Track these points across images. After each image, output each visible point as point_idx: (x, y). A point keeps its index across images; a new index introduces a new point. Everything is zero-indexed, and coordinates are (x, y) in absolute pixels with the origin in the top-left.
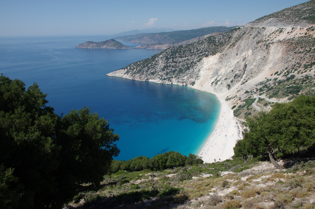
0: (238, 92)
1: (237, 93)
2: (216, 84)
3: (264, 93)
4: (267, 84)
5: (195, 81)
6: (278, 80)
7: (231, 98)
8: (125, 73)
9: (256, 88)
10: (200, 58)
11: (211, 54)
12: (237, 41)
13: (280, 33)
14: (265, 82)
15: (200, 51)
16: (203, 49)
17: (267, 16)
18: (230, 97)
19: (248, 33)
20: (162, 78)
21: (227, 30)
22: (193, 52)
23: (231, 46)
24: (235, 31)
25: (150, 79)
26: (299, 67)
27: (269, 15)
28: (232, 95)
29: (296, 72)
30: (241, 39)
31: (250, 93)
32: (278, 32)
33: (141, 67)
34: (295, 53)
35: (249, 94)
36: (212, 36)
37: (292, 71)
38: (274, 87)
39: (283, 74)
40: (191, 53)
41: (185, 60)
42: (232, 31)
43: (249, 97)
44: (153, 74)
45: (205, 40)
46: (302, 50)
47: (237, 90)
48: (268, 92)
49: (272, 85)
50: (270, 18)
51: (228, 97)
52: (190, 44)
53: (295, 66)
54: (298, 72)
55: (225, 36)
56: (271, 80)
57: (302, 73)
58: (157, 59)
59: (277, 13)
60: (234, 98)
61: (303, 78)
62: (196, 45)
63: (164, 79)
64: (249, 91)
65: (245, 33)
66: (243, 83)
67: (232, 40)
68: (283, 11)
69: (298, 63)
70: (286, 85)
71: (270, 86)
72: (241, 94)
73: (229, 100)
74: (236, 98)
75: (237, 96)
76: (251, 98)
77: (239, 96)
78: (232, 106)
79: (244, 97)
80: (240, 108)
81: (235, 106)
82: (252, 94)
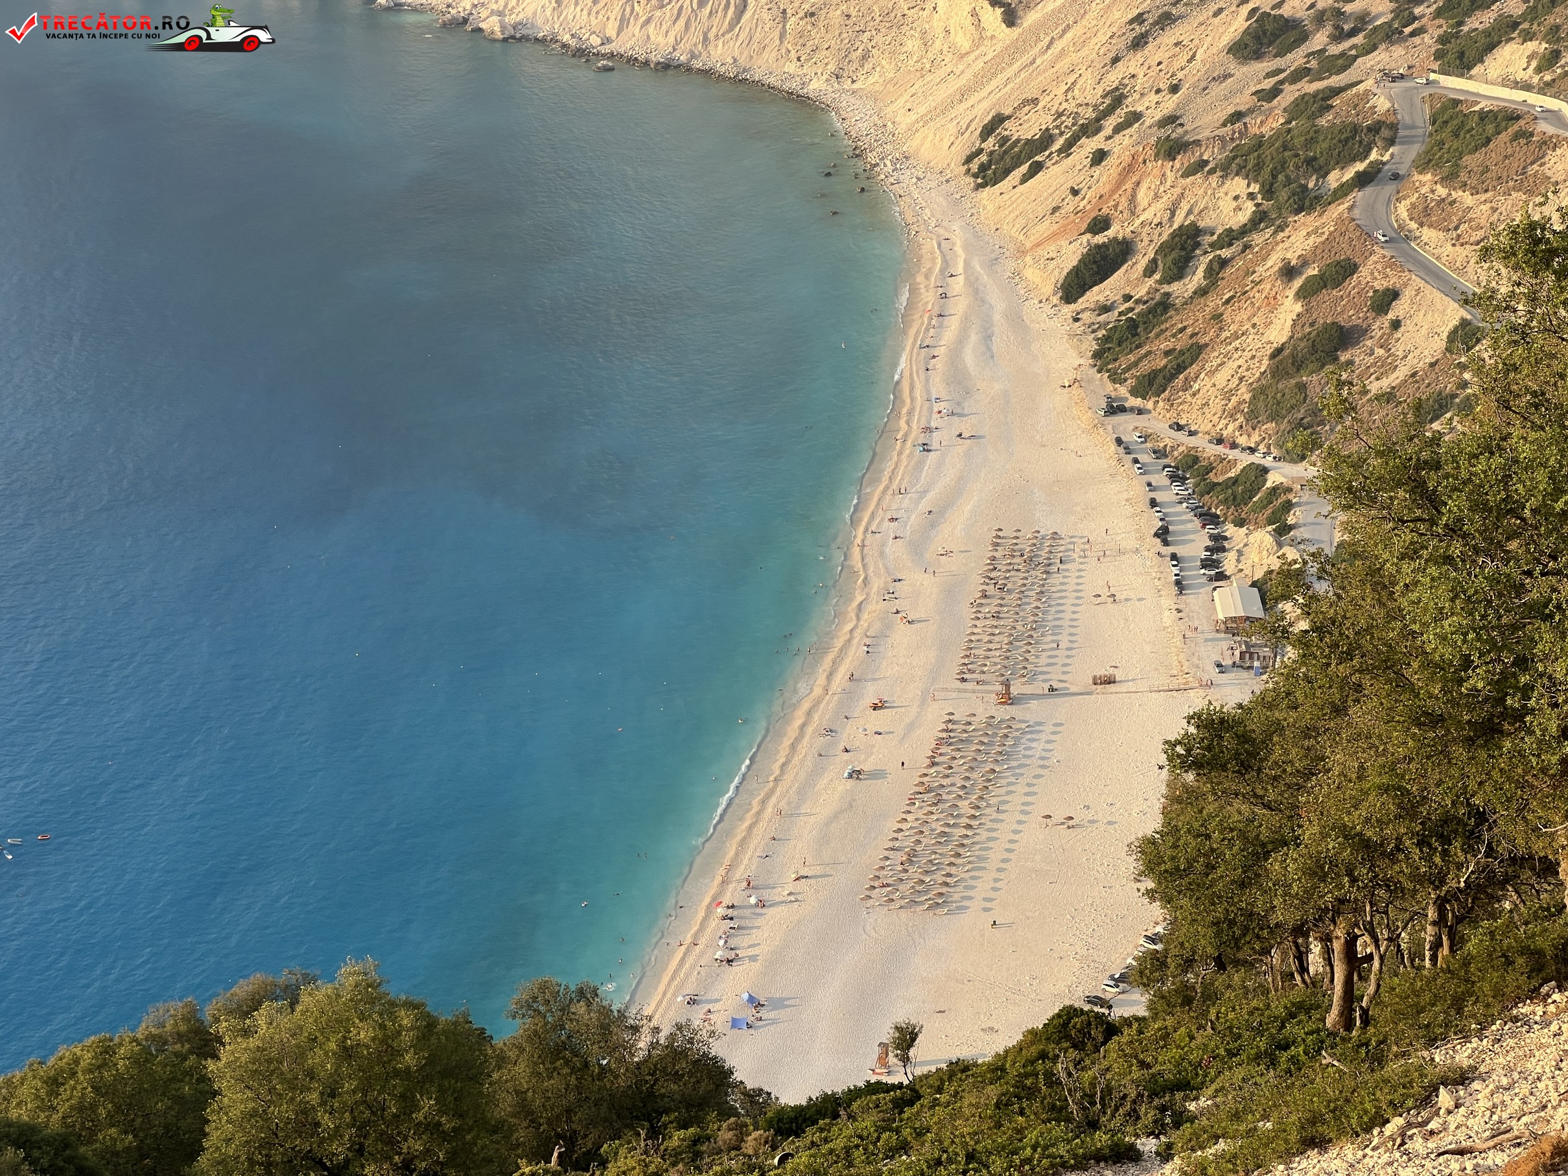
0: (1138, 43)
1: (1133, 64)
3: (1506, 29)
7: (1047, 139)
18: (1026, 128)
28: (1055, 99)
31: (1319, 39)
35: (1296, 59)
43: (1297, 109)
51: (999, 120)
60: (1089, 129)
64: (1298, 11)
72: (1192, 75)
73: (1024, 168)
74: (1118, 129)
75: (1132, 104)
76: (1323, 122)
77: (1154, 108)
78: (1071, 253)
79: (1237, 116)
80: (1179, 271)
81: (1121, 252)
82: (1345, 62)
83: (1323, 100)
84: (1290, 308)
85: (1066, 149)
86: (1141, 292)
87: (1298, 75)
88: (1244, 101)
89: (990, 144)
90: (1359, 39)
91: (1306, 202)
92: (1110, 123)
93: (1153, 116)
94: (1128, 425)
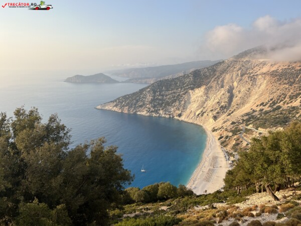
0: (224, 123)
3: (250, 124)
4: (254, 114)
5: (181, 113)
6: (264, 111)
7: (217, 129)
8: (114, 106)
9: (242, 118)
10: (186, 91)
11: (196, 87)
12: (221, 74)
14: (251, 113)
15: (186, 85)
16: (188, 82)
17: (250, 50)
19: (232, 66)
20: (149, 111)
21: (211, 64)
22: (179, 86)
23: (215, 79)
24: (219, 65)
25: (138, 111)
26: (285, 98)
28: (218, 126)
29: (282, 102)
30: (225, 72)
31: (237, 124)
32: (262, 65)
33: (130, 100)
34: (280, 84)
35: (235, 125)
37: (277, 102)
38: (260, 117)
39: (269, 105)
40: (177, 86)
41: (171, 93)
42: (217, 65)
43: (235, 128)
44: (141, 106)
46: (286, 82)
47: (223, 121)
48: (254, 123)
51: (214, 128)
53: (280, 96)
54: (284, 103)
55: (210, 69)
56: (256, 111)
57: (288, 104)
58: (144, 93)
60: (220, 129)
61: (289, 109)
63: (152, 112)
64: (235, 121)
65: (229, 66)
66: (229, 114)
69: (283, 94)
70: (273, 115)
71: (257, 117)
72: (228, 125)
73: (216, 131)
74: (222, 129)
75: (223, 127)
77: (225, 127)
78: (219, 137)
79: (231, 128)
80: (227, 139)
81: (222, 137)
82: (239, 125)
83: (237, 128)
84: (235, 142)
86: (224, 140)
91: (236, 134)
94: (223, 149)
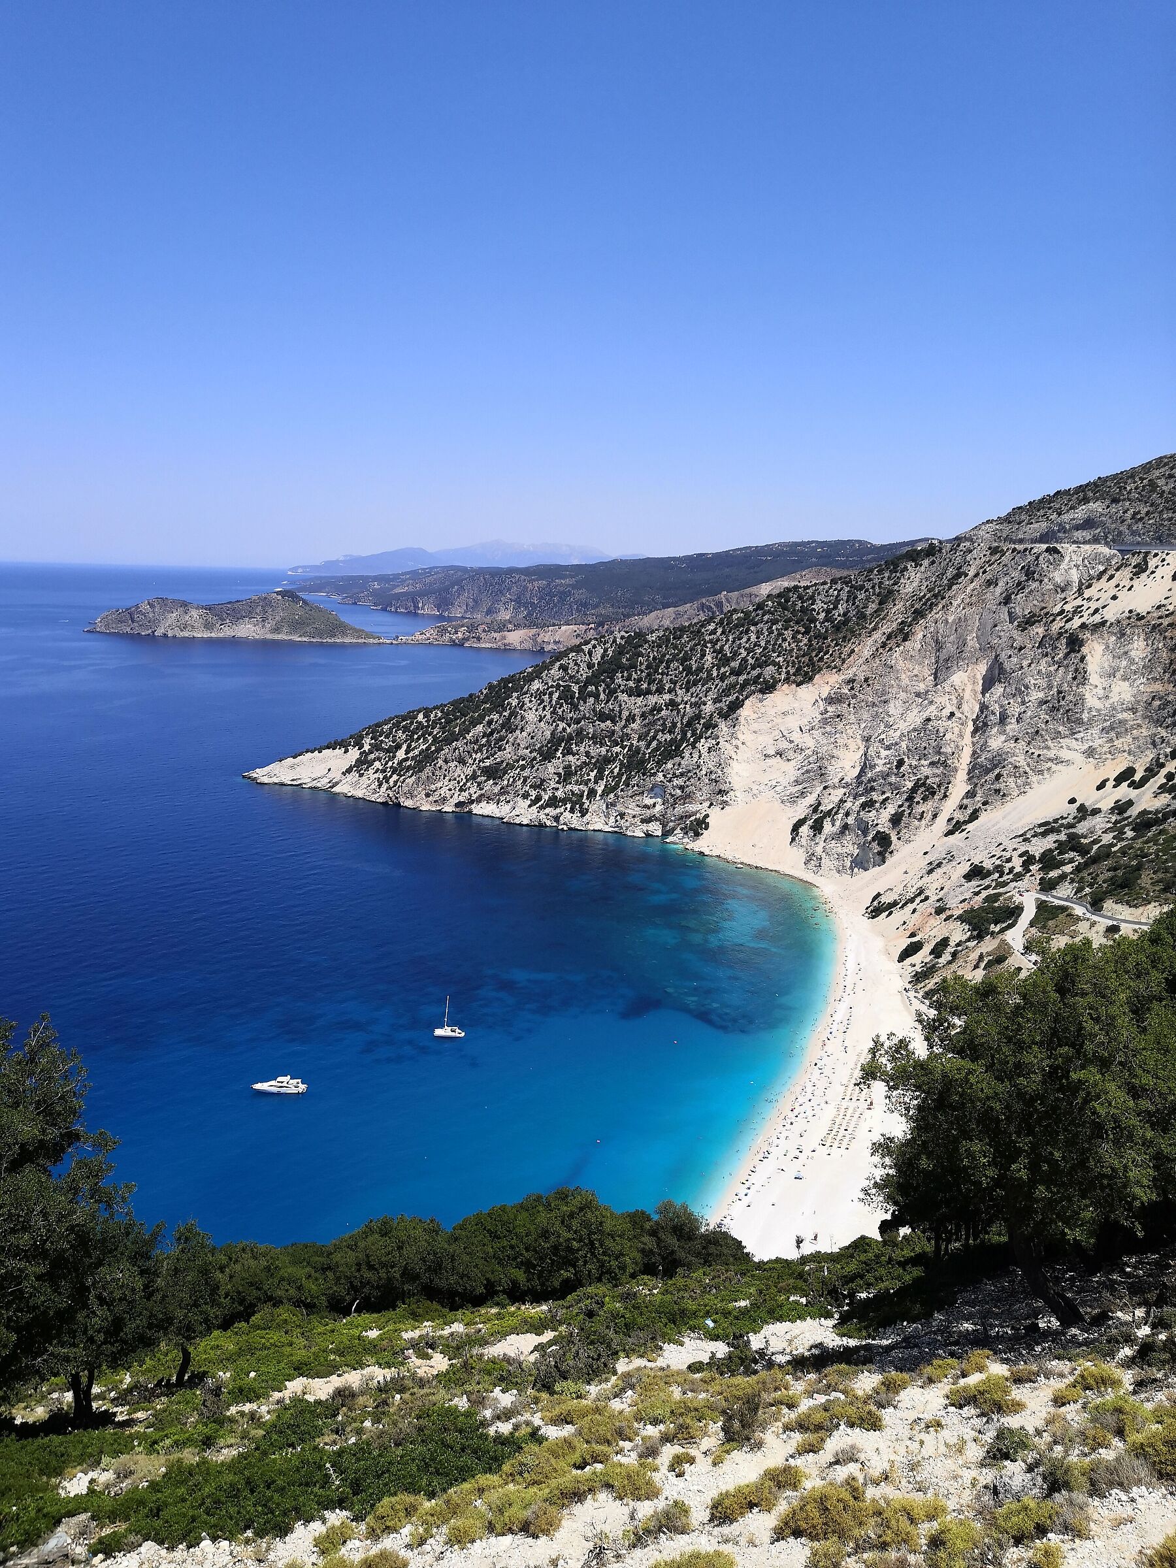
1: (926, 879)
2: (817, 827)
3: (1063, 877)
4: (1082, 828)
5: (707, 816)
6: (1134, 812)
8: (349, 771)
9: (1022, 849)
10: (732, 698)
11: (787, 680)
13: (1137, 574)
14: (1070, 820)
15: (735, 664)
16: (749, 650)
17: (1067, 492)
18: (887, 899)
19: (977, 575)
21: (869, 561)
23: (889, 637)
24: (910, 565)
25: (479, 800)
27: (1081, 489)
30: (940, 606)
31: (995, 876)
32: (1126, 573)
33: (435, 738)
35: (987, 882)
36: (796, 588)
38: (1113, 845)
39: (1160, 779)
40: (688, 670)
42: (896, 566)
44: (493, 773)
45: (760, 606)
47: (927, 859)
48: (1085, 874)
49: (1107, 839)
50: (1086, 500)
52: (682, 629)
55: (861, 588)
56: (1096, 812)
58: (514, 702)
59: (1120, 479)
62: (714, 632)
64: (988, 865)
65: (958, 575)
66: (956, 827)
67: (897, 611)
68: (1147, 468)
71: (1095, 842)
72: (949, 884)
73: (887, 913)
74: (922, 901)
75: (927, 893)
76: (996, 905)
77: (935, 895)
78: (905, 943)
79: (964, 900)
80: (941, 954)
81: (921, 945)
82: (1005, 884)
83: (995, 897)
85: (902, 907)
86: (927, 960)
87: (986, 888)
88: (968, 895)
89: (875, 903)
90: (1011, 876)
91: (988, 934)
92: (918, 900)
93: (933, 898)
